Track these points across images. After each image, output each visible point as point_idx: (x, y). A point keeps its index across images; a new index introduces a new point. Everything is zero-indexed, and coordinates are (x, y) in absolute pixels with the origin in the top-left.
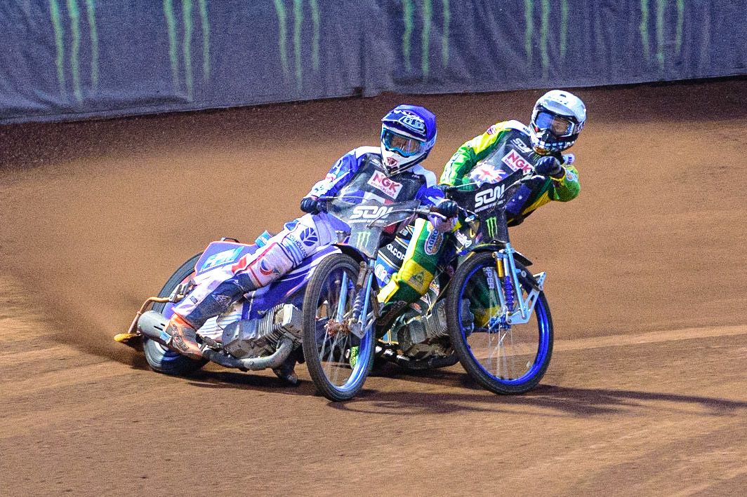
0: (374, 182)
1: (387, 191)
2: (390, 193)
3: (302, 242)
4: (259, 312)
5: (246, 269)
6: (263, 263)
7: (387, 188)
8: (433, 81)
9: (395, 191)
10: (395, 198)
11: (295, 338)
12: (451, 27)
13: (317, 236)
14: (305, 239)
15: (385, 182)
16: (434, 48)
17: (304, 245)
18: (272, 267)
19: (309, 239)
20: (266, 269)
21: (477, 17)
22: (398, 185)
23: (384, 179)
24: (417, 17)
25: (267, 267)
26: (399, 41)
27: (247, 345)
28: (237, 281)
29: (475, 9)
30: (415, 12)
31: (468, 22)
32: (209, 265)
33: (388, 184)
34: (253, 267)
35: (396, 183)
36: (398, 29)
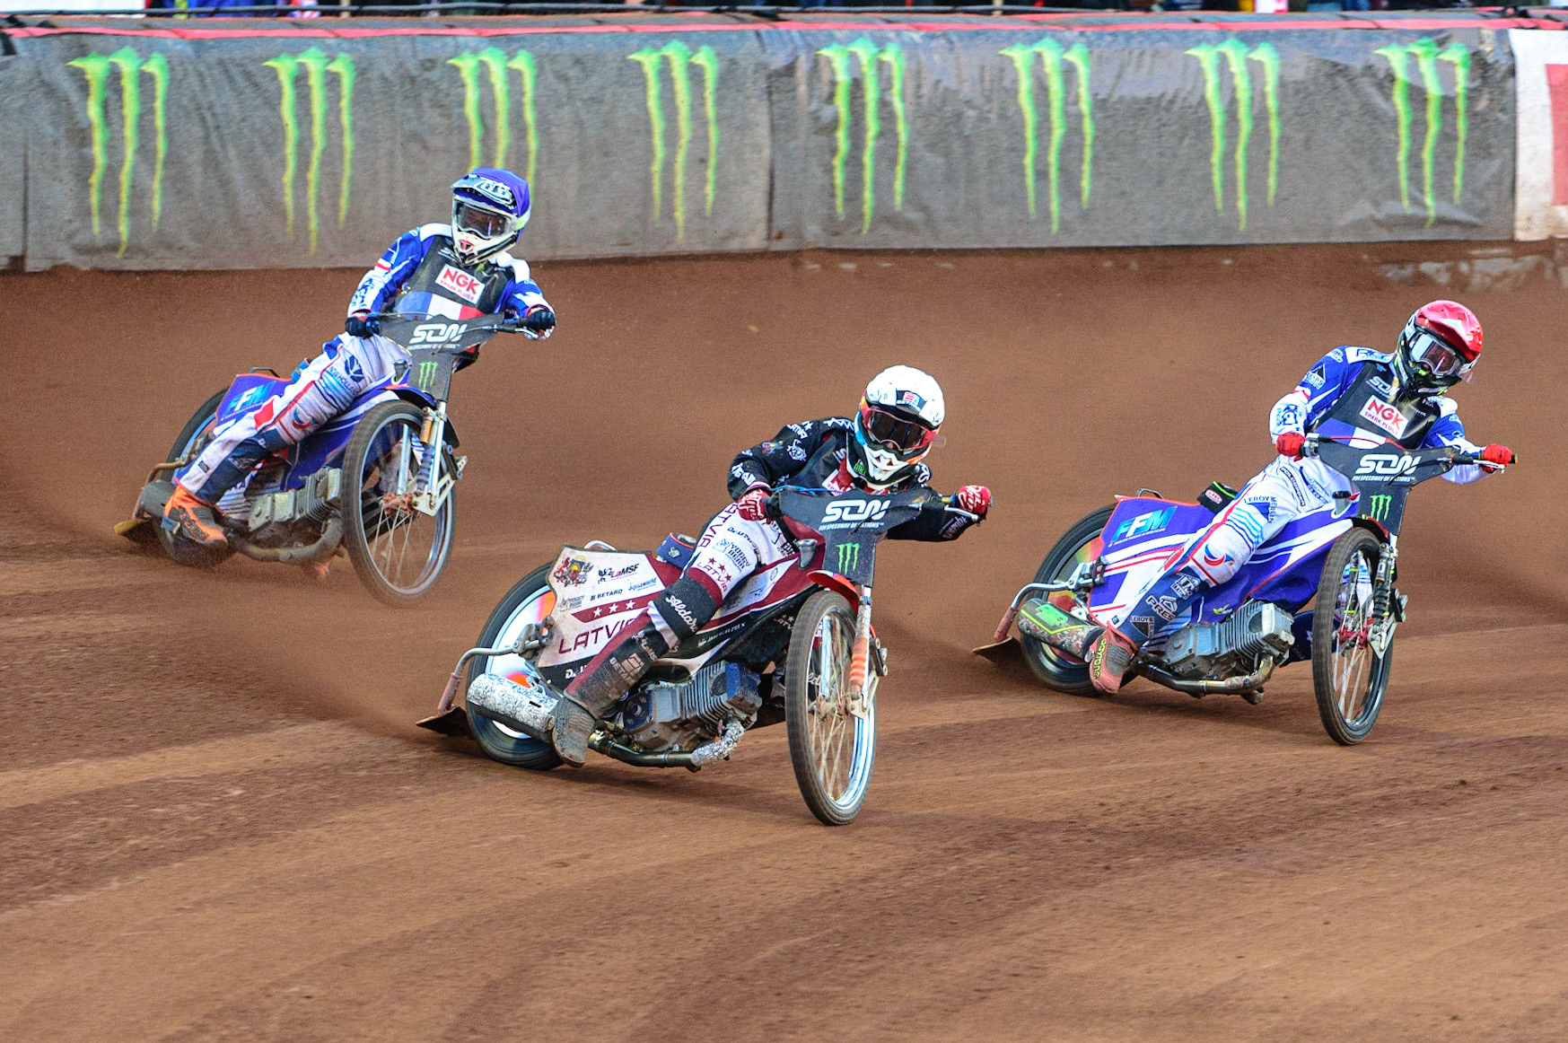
8: (133, 249)
12: (168, 163)
16: (140, 195)
21: (209, 151)
24: (114, 148)
26: (85, 184)
29: (207, 137)
30: (112, 139)
31: (195, 156)
36: (86, 166)
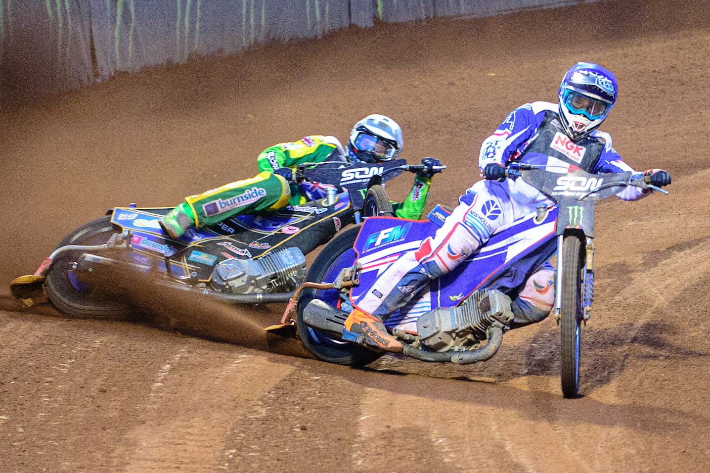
0: (557, 145)
1: (571, 154)
2: (575, 157)
3: (485, 217)
4: (451, 298)
5: (432, 256)
6: (449, 248)
7: (571, 152)
9: (579, 155)
10: (579, 162)
11: (503, 325)
13: (500, 208)
14: (488, 214)
15: (569, 145)
17: (488, 220)
18: (460, 250)
19: (493, 212)
20: (454, 254)
22: (582, 149)
23: (568, 143)
25: (455, 252)
27: (448, 336)
28: (423, 270)
32: (373, 245)
33: (572, 147)
34: (440, 253)
35: (579, 147)
